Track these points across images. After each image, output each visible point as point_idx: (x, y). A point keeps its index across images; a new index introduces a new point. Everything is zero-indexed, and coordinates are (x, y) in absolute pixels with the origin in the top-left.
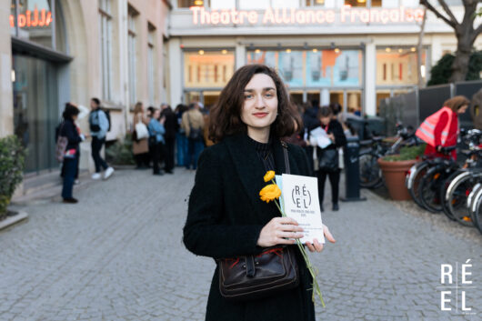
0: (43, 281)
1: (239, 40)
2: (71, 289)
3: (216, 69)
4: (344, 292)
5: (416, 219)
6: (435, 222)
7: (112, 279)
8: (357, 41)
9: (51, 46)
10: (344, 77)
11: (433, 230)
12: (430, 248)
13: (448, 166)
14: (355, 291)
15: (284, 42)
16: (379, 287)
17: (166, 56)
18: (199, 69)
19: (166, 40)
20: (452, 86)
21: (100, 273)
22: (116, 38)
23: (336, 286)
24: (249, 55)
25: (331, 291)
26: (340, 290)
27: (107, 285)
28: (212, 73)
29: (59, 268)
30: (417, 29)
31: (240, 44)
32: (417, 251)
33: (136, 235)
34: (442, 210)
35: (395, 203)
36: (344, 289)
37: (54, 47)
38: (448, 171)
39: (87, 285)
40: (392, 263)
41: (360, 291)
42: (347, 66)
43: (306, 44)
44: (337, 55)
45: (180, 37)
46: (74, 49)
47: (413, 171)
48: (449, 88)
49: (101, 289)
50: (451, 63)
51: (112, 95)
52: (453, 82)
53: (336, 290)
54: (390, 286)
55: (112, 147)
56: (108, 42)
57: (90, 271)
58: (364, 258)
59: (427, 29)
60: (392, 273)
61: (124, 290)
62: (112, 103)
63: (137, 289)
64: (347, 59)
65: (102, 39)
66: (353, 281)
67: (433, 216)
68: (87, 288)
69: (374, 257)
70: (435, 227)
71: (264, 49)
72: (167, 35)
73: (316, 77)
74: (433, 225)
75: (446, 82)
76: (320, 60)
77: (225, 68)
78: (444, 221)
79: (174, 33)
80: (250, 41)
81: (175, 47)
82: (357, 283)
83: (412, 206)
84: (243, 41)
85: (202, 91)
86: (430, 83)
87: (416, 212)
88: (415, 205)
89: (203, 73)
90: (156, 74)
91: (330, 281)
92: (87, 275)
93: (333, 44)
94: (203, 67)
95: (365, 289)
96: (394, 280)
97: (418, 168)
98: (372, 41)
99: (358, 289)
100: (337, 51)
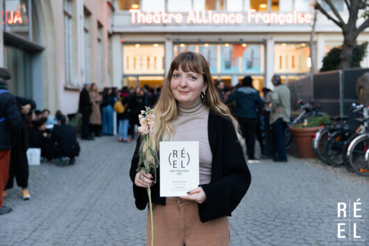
0: (48, 217)
1: (167, 36)
2: (72, 223)
3: (148, 59)
4: (284, 221)
5: (322, 171)
6: (338, 173)
7: (101, 215)
8: (260, 38)
9: (29, 38)
10: (250, 66)
11: (338, 179)
12: (340, 191)
13: (347, 131)
14: (292, 221)
15: (203, 38)
16: (309, 217)
17: (110, 48)
18: (135, 59)
19: (110, 35)
20: (341, 72)
21: (90, 211)
22: (75, 32)
23: (276, 217)
24: (176, 48)
25: (274, 221)
26: (280, 220)
27: (99, 220)
28: (145, 62)
29: (57, 208)
30: (309, 29)
31: (168, 39)
32: (330, 193)
33: (109, 184)
34: (343, 165)
35: (303, 160)
36: (283, 219)
37: (30, 39)
38: (347, 134)
39: (83, 220)
40: (314, 201)
41: (296, 221)
42: (252, 58)
43: (220, 40)
44: (244, 48)
45: (121, 34)
46: (45, 41)
47: (318, 135)
48: (338, 73)
49: (96, 222)
50: (339, 55)
51: (72, 78)
52: (341, 68)
53: (276, 220)
54: (318, 217)
55: (73, 119)
56: (69, 36)
57: (82, 210)
58: (291, 198)
59: (317, 29)
60: (316, 208)
61: (114, 223)
62: (72, 85)
63: (124, 222)
64: (253, 52)
65: (65, 34)
66: (289, 214)
67: (336, 169)
68: (84, 222)
69: (299, 198)
70: (339, 177)
71: (187, 43)
72: (111, 32)
73: (228, 66)
74: (337, 175)
75: (335, 69)
76: (231, 53)
77: (155, 58)
78: (344, 172)
79: (116, 30)
80: (176, 37)
81: (117, 41)
82: (292, 216)
83: (317, 163)
84: (171, 37)
85: (137, 76)
86: (322, 70)
87: (321, 167)
88: (319, 161)
89: (138, 62)
90: (102, 62)
91: (271, 214)
92: (80, 213)
93: (241, 40)
94: (138, 58)
95: (299, 219)
96: (318, 213)
97: (321, 133)
98: (272, 38)
99: (294, 219)
100: (244, 45)
